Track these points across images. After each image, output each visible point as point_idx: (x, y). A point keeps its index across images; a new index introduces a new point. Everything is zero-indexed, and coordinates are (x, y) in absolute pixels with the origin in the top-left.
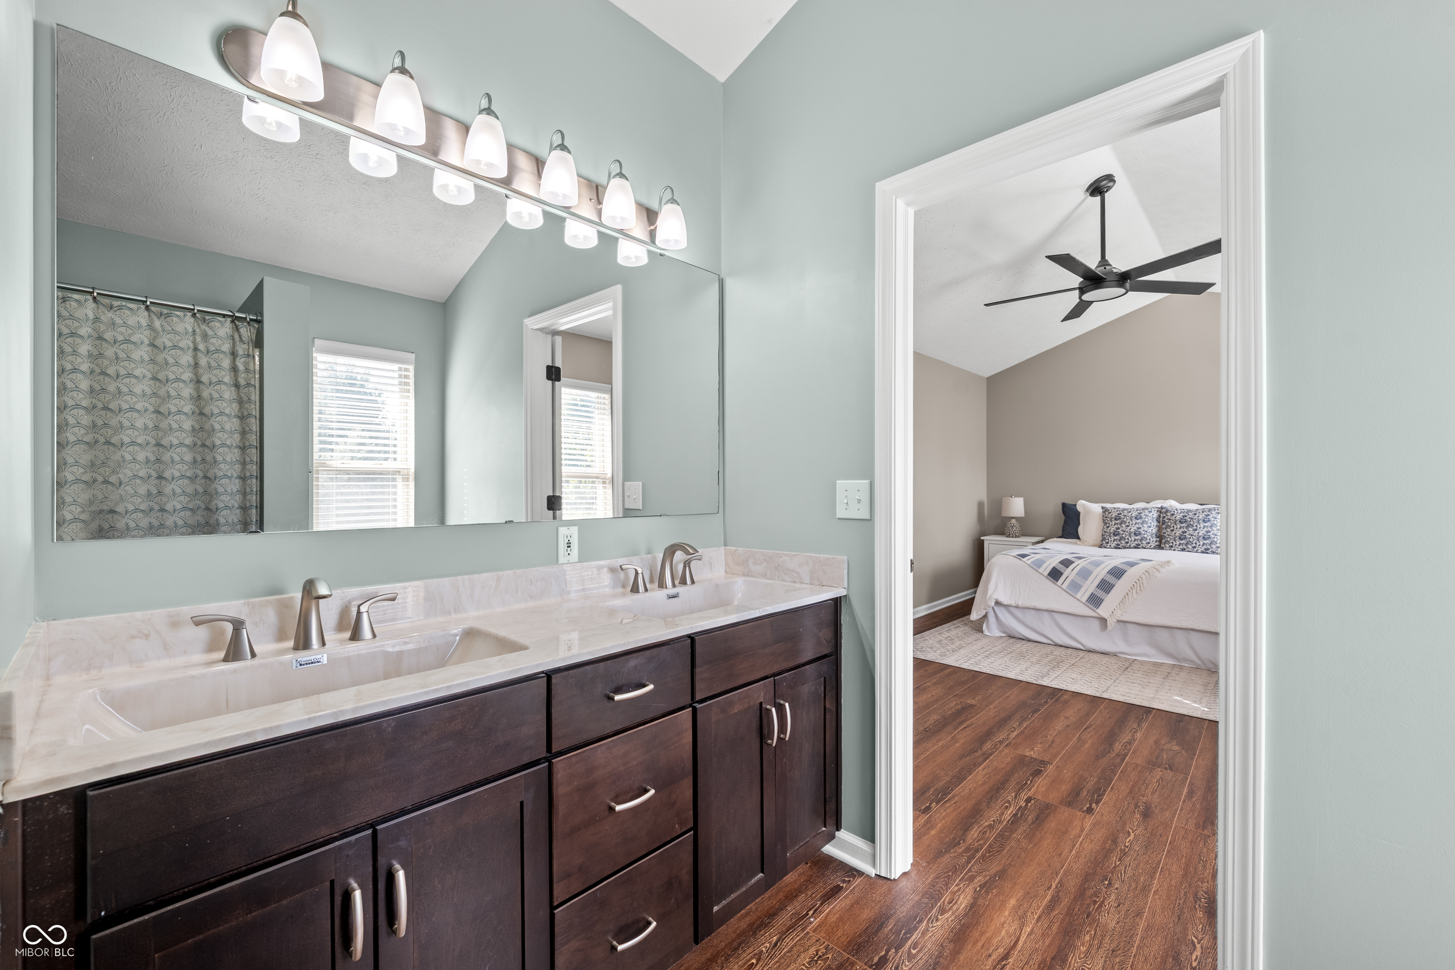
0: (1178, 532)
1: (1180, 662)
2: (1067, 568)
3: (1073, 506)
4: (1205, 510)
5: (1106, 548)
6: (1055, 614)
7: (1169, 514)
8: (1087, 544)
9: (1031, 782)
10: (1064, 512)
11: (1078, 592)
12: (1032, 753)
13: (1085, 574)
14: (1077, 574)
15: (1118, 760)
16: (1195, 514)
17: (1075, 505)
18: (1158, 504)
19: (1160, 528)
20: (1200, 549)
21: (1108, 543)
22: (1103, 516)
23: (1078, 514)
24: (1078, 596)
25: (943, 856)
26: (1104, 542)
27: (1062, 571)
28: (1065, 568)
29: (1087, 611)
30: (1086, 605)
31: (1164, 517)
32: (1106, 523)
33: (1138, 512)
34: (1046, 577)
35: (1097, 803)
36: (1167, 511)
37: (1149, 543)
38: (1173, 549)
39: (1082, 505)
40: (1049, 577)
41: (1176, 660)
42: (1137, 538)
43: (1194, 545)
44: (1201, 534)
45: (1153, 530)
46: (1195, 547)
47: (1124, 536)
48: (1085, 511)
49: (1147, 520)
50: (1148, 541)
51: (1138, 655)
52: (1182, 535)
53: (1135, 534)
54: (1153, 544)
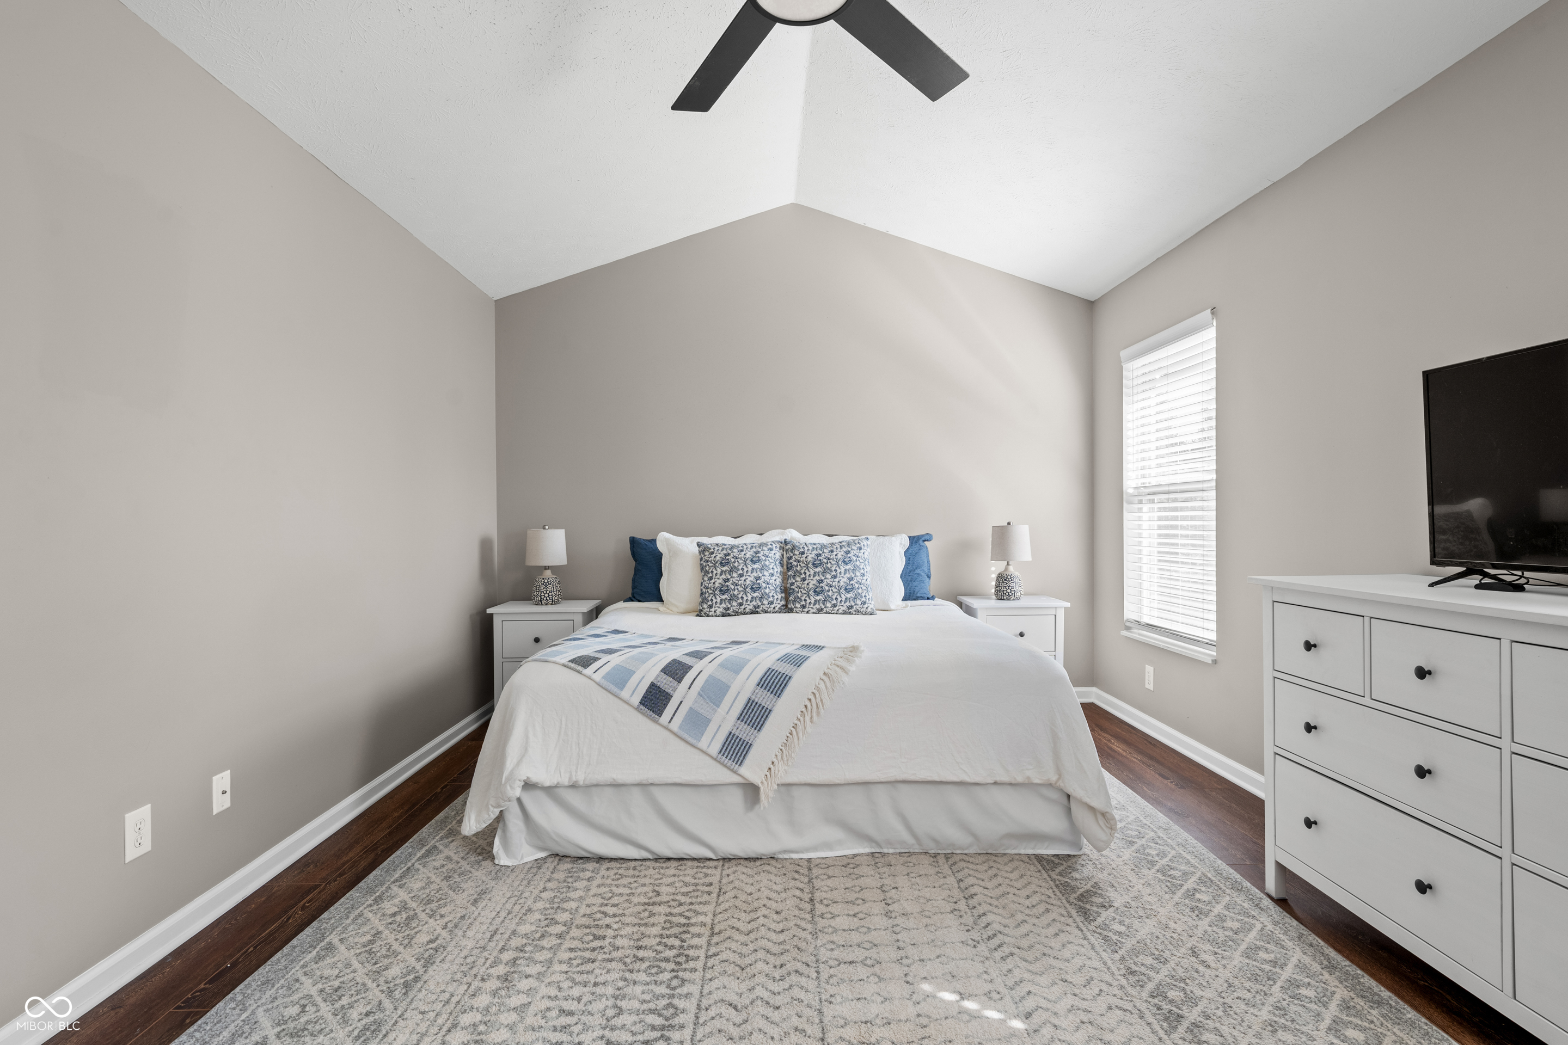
0: (812, 582)
1: (881, 848)
2: (680, 682)
3: (648, 543)
4: (843, 543)
5: (708, 616)
6: (656, 792)
7: (797, 552)
8: (675, 609)
10: (634, 554)
11: (702, 734)
13: (714, 691)
14: (699, 694)
16: (832, 551)
17: (654, 541)
18: (774, 536)
19: (785, 577)
20: (842, 608)
21: (711, 607)
22: (701, 559)
23: (659, 556)
24: (703, 744)
26: (705, 606)
27: (670, 691)
28: (675, 683)
29: (721, 774)
30: (719, 762)
31: (790, 558)
32: (707, 572)
33: (754, 550)
34: (637, 709)
36: (794, 548)
37: (772, 603)
38: (806, 610)
39: (665, 541)
40: (642, 707)
41: (874, 844)
42: (755, 595)
43: (834, 602)
44: (842, 583)
45: (777, 580)
46: (835, 605)
47: (736, 593)
48: (669, 552)
49: (767, 563)
50: (771, 599)
51: (815, 849)
52: (817, 587)
53: (752, 588)
54: (778, 604)
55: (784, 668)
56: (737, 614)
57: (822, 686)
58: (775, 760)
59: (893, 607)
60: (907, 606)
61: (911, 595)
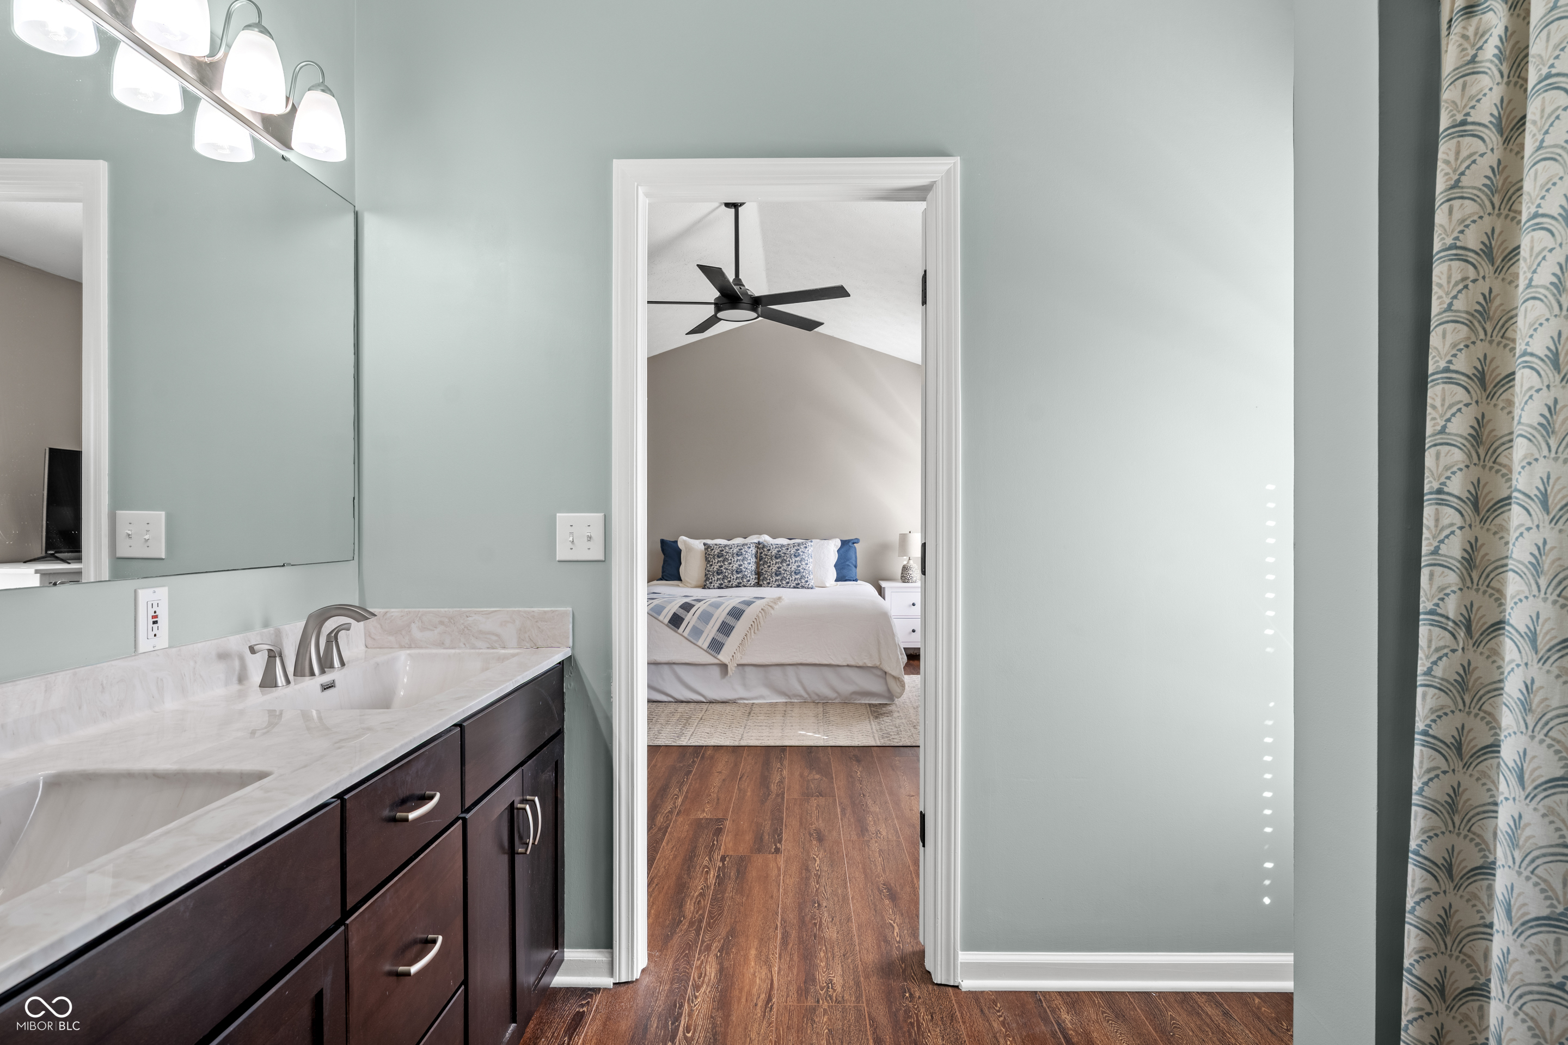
0: (774, 568)
1: (791, 699)
2: (688, 612)
3: (672, 543)
4: (796, 544)
5: (709, 588)
6: (675, 667)
7: (765, 550)
8: (689, 585)
9: (717, 841)
10: (663, 550)
11: (699, 638)
12: (705, 814)
13: (706, 617)
14: (698, 619)
15: (780, 800)
16: (788, 549)
17: (676, 542)
18: (754, 539)
19: (758, 565)
20: (793, 585)
21: (711, 583)
22: (706, 553)
23: (679, 551)
24: (700, 643)
25: (672, 939)
26: (708, 583)
27: (683, 617)
28: (686, 613)
29: (709, 659)
30: (707, 652)
31: (761, 553)
32: (709, 561)
33: (739, 548)
34: (667, 625)
35: (780, 842)
36: (764, 546)
37: (749, 581)
38: (770, 585)
39: (683, 541)
40: (670, 625)
41: (787, 697)
42: (738, 576)
43: (788, 580)
44: (793, 569)
45: (753, 567)
46: (788, 583)
47: (727, 574)
48: (686, 548)
49: (747, 556)
50: (748, 578)
51: (756, 698)
52: (777, 571)
53: (737, 572)
54: (753, 582)
55: (742, 607)
56: (727, 587)
57: (760, 615)
58: (736, 652)
59: (827, 585)
60: (837, 585)
61: (841, 578)
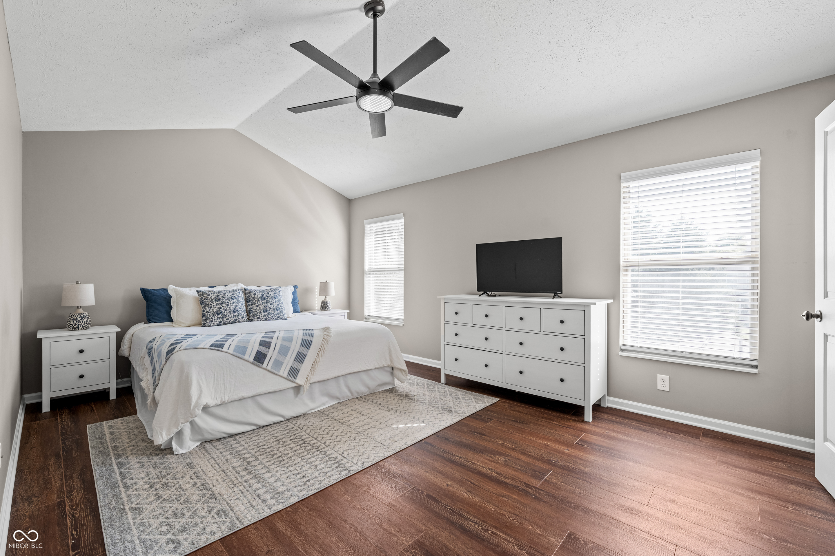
0: (262, 307)
1: (340, 400)
2: (269, 348)
3: (159, 291)
4: (272, 290)
6: (259, 399)
7: (252, 294)
8: (183, 325)
10: (145, 298)
11: (280, 369)
13: (284, 351)
14: (278, 352)
16: (268, 293)
17: (165, 290)
19: (247, 306)
20: (275, 318)
21: (211, 321)
22: (201, 298)
23: (169, 298)
27: (266, 353)
28: (268, 349)
29: (286, 384)
30: (287, 379)
31: (249, 297)
32: (207, 305)
33: (231, 293)
34: (252, 363)
36: (250, 292)
38: (260, 319)
39: (173, 290)
40: (255, 362)
42: (235, 314)
43: (272, 315)
44: (275, 307)
45: (243, 307)
46: (272, 317)
47: (225, 314)
48: (177, 295)
49: (239, 299)
50: (243, 316)
51: (320, 406)
52: (264, 309)
53: (234, 311)
54: (246, 318)
55: (309, 338)
56: (225, 324)
57: (324, 343)
58: (309, 374)
59: (290, 316)
60: (295, 316)
61: (295, 312)
